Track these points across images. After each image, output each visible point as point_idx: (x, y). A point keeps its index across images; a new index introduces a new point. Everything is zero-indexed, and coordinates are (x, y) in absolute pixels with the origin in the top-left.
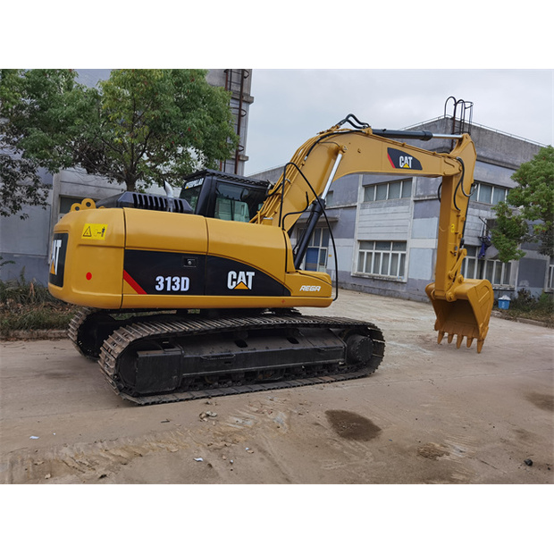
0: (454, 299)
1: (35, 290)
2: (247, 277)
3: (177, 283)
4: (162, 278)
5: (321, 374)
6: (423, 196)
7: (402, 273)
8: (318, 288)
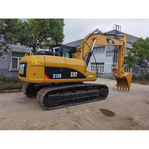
0: (122, 78)
1: (8, 79)
2: (75, 74)
3: (58, 76)
4: (54, 74)
5: (93, 99)
6: (108, 51)
7: (103, 71)
8: (93, 76)
